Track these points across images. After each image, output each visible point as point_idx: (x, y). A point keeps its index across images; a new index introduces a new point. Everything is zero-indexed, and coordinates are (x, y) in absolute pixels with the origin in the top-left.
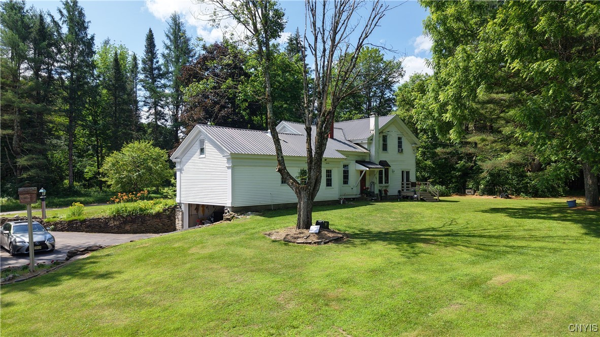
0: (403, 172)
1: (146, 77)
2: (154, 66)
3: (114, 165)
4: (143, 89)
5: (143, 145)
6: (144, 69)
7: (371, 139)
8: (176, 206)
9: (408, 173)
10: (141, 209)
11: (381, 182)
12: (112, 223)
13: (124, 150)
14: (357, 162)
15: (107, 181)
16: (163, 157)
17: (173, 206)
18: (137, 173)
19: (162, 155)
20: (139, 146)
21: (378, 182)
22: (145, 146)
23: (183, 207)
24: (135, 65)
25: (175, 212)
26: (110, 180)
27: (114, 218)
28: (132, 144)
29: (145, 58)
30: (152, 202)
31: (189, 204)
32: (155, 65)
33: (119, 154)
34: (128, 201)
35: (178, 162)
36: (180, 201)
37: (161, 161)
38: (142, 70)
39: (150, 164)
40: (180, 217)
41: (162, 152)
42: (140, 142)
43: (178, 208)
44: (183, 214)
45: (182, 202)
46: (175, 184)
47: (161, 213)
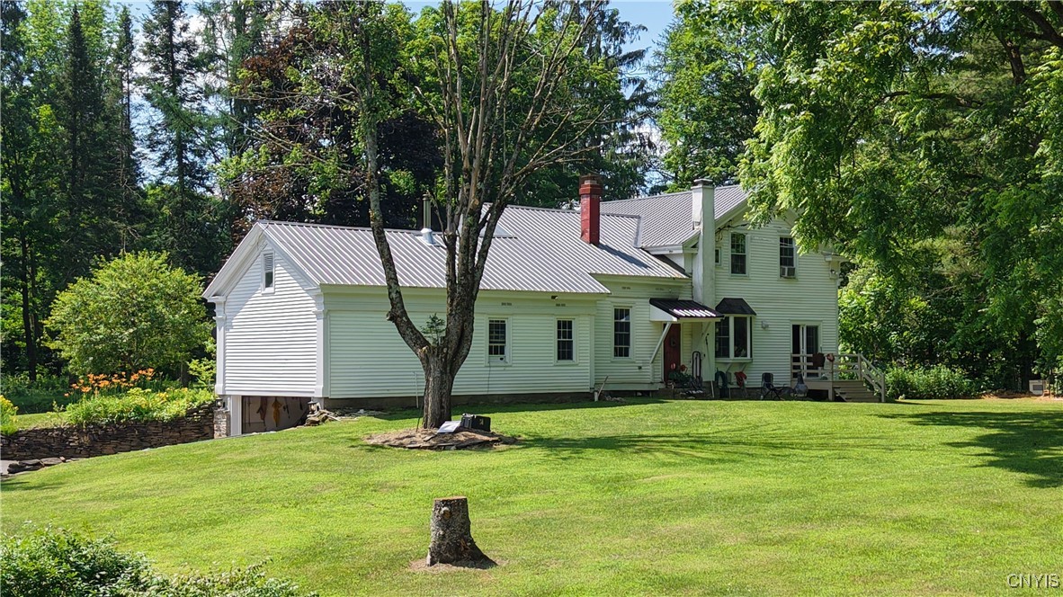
0: (796, 329)
1: (156, 69)
2: (176, 40)
3: (76, 311)
4: (147, 104)
5: (144, 261)
6: (150, 49)
7: (691, 246)
8: (214, 404)
9: (813, 332)
10: (138, 410)
11: (722, 351)
12: (74, 441)
13: (101, 275)
14: (654, 302)
15: (60, 351)
16: (191, 291)
17: (210, 403)
18: (131, 331)
19: (189, 287)
20: (135, 266)
21: (712, 354)
22: (150, 265)
23: (229, 402)
24: (127, 41)
25: (213, 416)
26: (67, 349)
27: (79, 428)
28: (120, 261)
29: (151, 18)
30: (162, 395)
31: (243, 397)
32: (180, 35)
33: (91, 285)
34: (109, 392)
35: (220, 303)
36: (224, 391)
37: (186, 303)
38: (145, 53)
39: (160, 307)
40: (223, 425)
41: (190, 281)
42: (137, 254)
43: (219, 407)
44: (229, 419)
45: (227, 393)
46: (215, 353)
47: (183, 418)
